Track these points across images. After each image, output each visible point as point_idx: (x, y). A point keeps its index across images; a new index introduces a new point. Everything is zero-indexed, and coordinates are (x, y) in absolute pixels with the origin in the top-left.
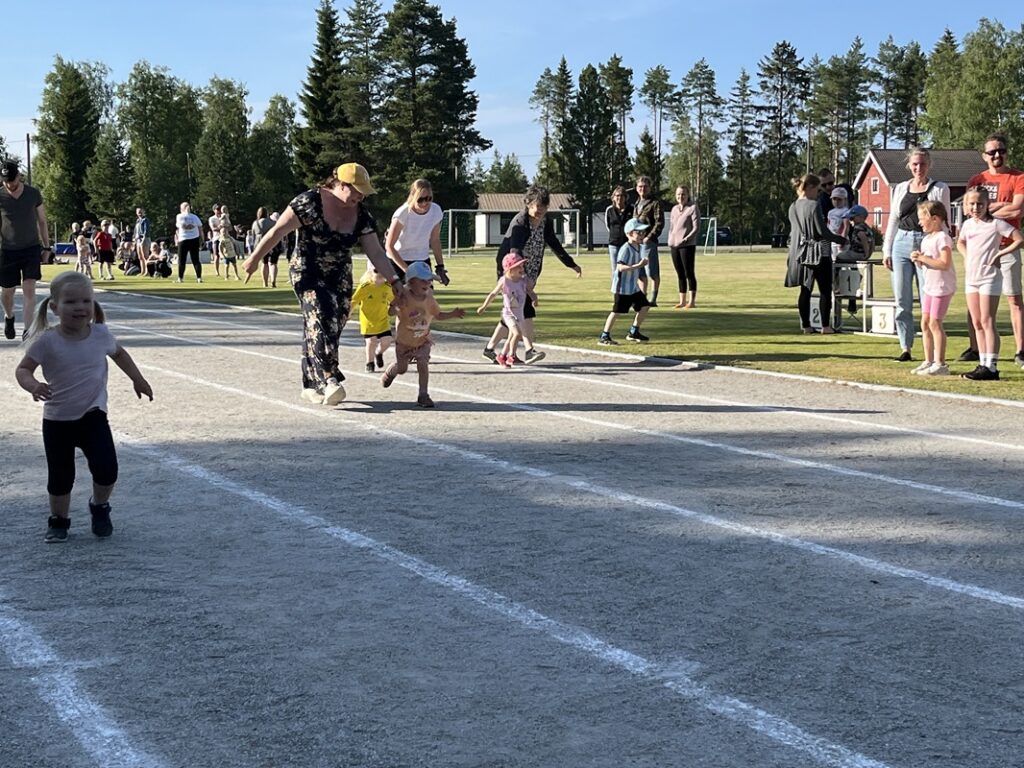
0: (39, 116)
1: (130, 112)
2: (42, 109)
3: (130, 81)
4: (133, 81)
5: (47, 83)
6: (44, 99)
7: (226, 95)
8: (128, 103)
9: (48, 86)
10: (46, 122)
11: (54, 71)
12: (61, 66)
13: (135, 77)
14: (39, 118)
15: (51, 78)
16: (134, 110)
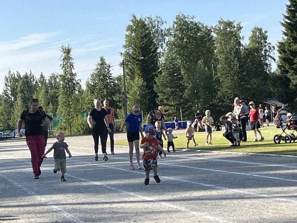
0: (123, 51)
1: (174, 44)
2: (125, 47)
3: (174, 26)
4: (175, 26)
5: (127, 31)
6: (126, 41)
7: (228, 29)
8: (173, 39)
9: (128, 33)
10: (128, 54)
11: (131, 24)
12: (135, 21)
13: (176, 23)
14: (123, 52)
15: (129, 28)
16: (176, 43)
